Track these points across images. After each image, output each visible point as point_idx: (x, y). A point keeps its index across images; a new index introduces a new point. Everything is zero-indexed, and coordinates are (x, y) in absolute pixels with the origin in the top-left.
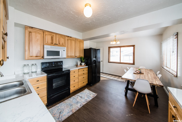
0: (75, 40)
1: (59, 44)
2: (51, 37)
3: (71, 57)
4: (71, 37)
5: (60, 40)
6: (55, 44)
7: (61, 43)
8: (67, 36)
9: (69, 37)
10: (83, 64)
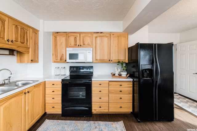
0: (108, 35)
1: (84, 45)
2: (74, 38)
3: (102, 61)
4: (101, 33)
5: (85, 40)
6: (79, 46)
7: (86, 43)
8: (95, 33)
9: (98, 33)
10: (124, 74)
